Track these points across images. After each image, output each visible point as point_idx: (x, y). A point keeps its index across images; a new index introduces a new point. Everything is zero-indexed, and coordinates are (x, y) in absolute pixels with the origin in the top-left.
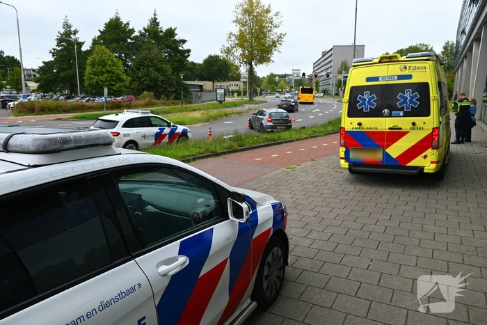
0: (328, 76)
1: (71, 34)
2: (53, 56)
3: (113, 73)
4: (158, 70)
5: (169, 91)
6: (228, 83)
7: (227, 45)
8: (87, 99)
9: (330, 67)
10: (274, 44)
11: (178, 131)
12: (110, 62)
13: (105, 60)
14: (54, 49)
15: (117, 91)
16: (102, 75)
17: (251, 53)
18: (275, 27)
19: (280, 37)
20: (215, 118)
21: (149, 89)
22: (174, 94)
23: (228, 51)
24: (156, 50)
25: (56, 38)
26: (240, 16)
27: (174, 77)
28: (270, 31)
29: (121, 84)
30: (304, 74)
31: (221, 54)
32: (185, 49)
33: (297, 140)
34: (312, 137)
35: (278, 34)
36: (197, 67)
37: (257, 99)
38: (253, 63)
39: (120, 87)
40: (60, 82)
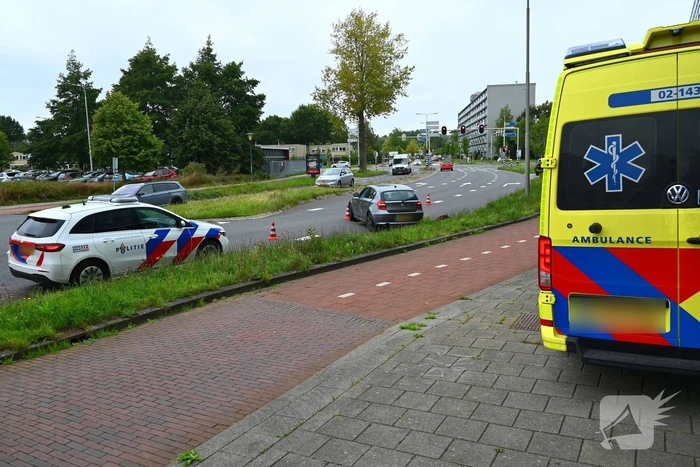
0: (481, 130)
1: (80, 77)
2: (52, 111)
3: (135, 133)
4: (213, 128)
5: (230, 161)
6: (331, 147)
7: (323, 87)
8: (101, 176)
9: (484, 118)
10: (396, 83)
11: (197, 234)
12: (129, 117)
13: (121, 114)
14: (54, 102)
15: (141, 163)
16: (115, 138)
17: (361, 98)
18: (397, 57)
19: (405, 73)
20: (295, 203)
21: (198, 158)
22: (239, 165)
23: (324, 96)
24: (208, 97)
25: (57, 84)
26: (342, 42)
27: (238, 139)
28: (389, 63)
29: (148, 151)
30: (444, 130)
31: (315, 102)
32: (257, 94)
33: (432, 243)
34: (460, 236)
35: (402, 68)
36: (282, 123)
37: (372, 168)
38: (365, 114)
39: (147, 155)
40: (63, 152)
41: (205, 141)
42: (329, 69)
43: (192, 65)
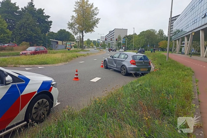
4: (32, 30)
9: (113, 38)
18: (95, 15)
19: (98, 20)
23: (71, 25)
26: (77, 8)
32: (49, 21)
38: (84, 32)
41: (29, 34)
42: (73, 16)
43: (25, 7)
